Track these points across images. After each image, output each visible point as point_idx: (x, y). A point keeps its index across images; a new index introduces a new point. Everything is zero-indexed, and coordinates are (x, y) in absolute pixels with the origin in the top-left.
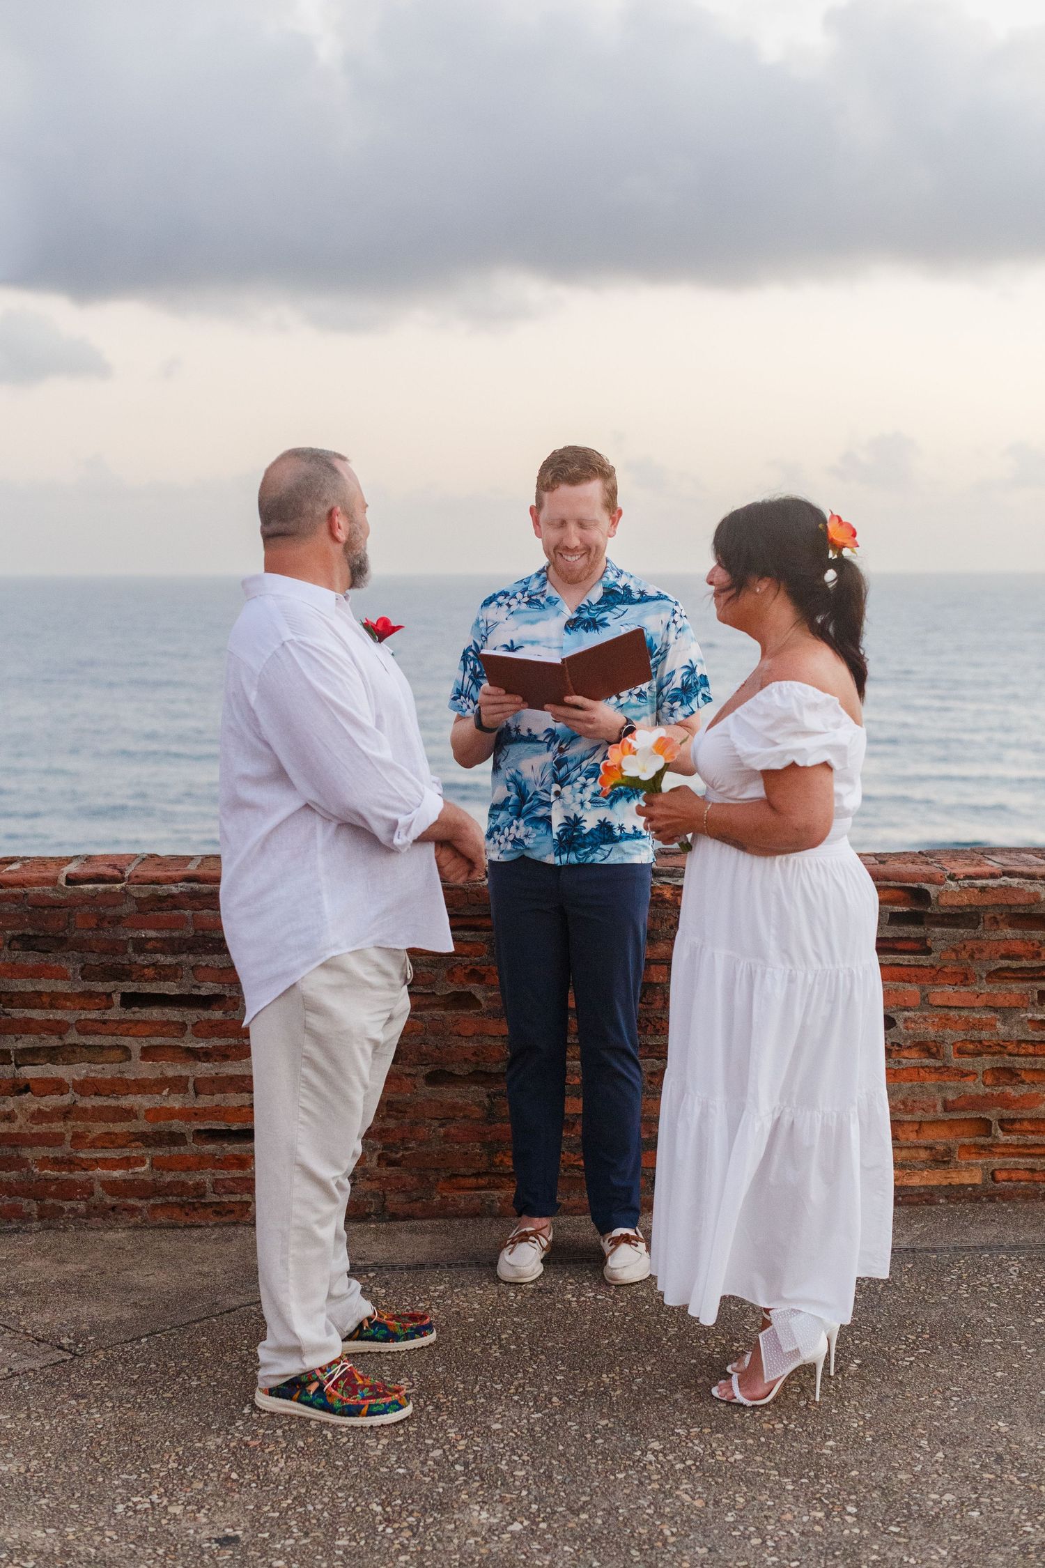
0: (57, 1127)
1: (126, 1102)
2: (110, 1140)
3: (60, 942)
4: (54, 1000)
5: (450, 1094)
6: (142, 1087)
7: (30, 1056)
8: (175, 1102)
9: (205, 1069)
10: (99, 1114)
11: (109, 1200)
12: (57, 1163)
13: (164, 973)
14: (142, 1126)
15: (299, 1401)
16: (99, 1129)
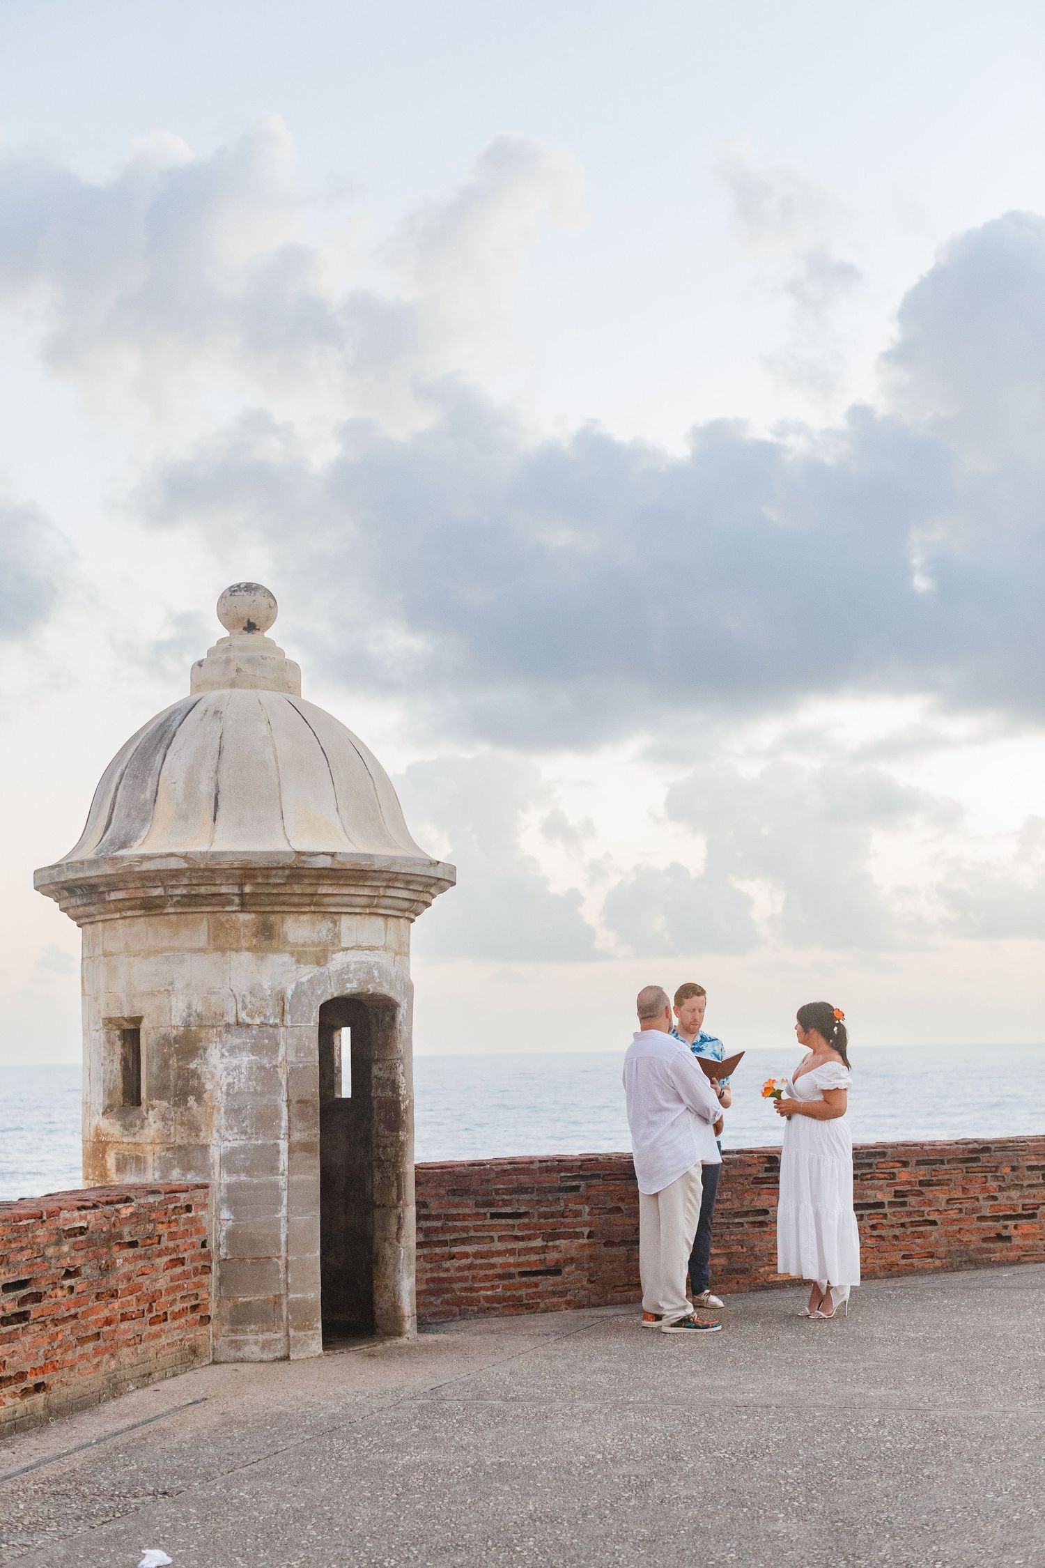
0: (466, 1273)
1: (494, 1260)
2: (486, 1278)
3: (466, 1192)
4: (464, 1217)
5: (614, 1251)
6: (499, 1253)
7: (455, 1242)
8: (511, 1260)
9: (522, 1244)
10: (482, 1267)
11: (487, 1305)
12: (466, 1289)
13: (506, 1203)
14: (499, 1271)
15: (685, 1327)
16: (482, 1273)
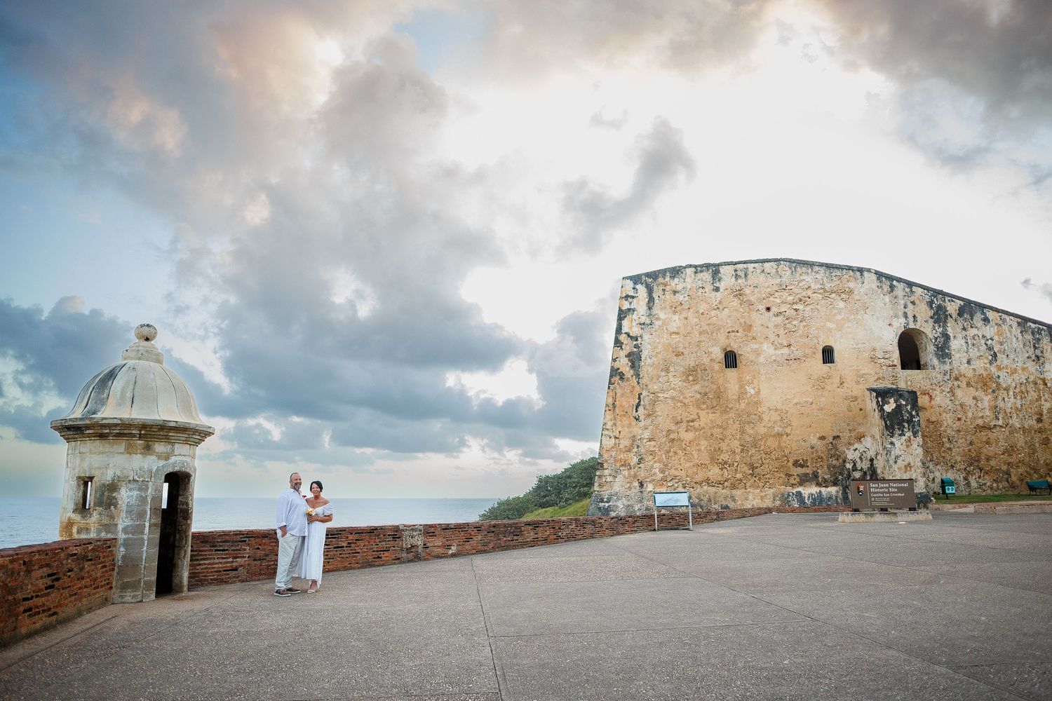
1: (215, 566)
2: (211, 572)
3: (207, 542)
4: (205, 551)
5: (255, 562)
6: (216, 563)
7: (201, 560)
8: (221, 566)
9: (225, 560)
10: (210, 568)
11: (211, 582)
12: (204, 576)
13: (221, 546)
14: (216, 570)
16: (210, 570)
